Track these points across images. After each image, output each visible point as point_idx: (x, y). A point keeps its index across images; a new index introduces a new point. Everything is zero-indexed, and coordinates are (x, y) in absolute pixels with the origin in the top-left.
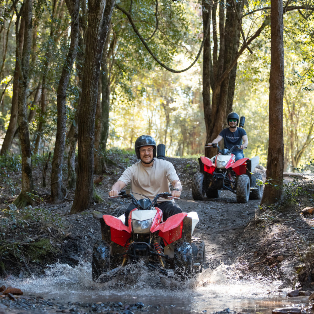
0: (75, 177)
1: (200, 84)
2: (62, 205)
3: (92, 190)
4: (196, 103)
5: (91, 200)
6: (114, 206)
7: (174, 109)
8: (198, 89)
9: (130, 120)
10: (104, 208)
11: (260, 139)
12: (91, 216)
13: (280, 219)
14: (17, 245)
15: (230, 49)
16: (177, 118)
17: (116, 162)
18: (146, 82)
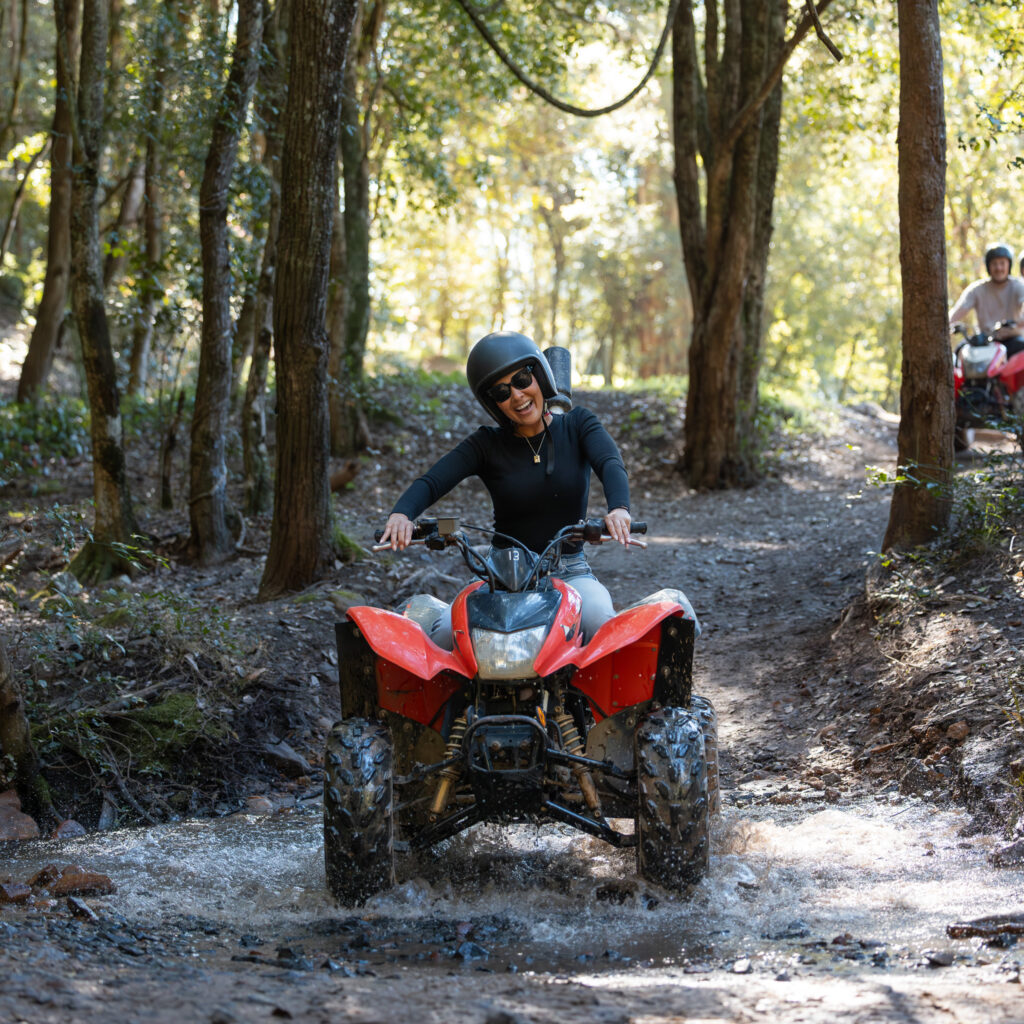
0: (270, 475)
1: (660, 138)
2: (228, 570)
3: (328, 519)
4: (649, 201)
5: (326, 553)
6: (401, 571)
7: (579, 224)
8: (657, 156)
9: (435, 261)
10: (369, 578)
11: (863, 313)
12: (329, 606)
13: (951, 597)
14: (89, 719)
15: (761, 29)
16: (589, 253)
17: (399, 414)
18: (485, 138)
